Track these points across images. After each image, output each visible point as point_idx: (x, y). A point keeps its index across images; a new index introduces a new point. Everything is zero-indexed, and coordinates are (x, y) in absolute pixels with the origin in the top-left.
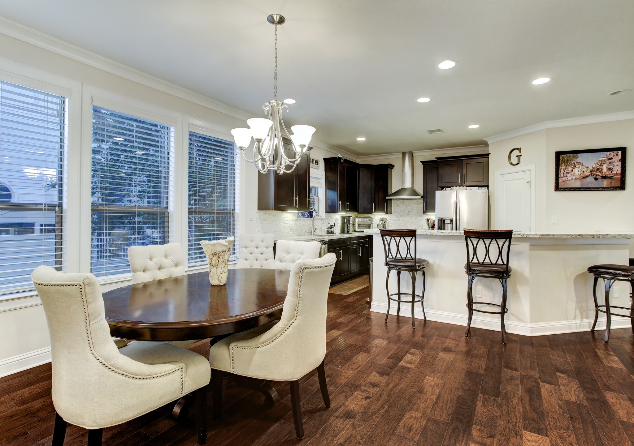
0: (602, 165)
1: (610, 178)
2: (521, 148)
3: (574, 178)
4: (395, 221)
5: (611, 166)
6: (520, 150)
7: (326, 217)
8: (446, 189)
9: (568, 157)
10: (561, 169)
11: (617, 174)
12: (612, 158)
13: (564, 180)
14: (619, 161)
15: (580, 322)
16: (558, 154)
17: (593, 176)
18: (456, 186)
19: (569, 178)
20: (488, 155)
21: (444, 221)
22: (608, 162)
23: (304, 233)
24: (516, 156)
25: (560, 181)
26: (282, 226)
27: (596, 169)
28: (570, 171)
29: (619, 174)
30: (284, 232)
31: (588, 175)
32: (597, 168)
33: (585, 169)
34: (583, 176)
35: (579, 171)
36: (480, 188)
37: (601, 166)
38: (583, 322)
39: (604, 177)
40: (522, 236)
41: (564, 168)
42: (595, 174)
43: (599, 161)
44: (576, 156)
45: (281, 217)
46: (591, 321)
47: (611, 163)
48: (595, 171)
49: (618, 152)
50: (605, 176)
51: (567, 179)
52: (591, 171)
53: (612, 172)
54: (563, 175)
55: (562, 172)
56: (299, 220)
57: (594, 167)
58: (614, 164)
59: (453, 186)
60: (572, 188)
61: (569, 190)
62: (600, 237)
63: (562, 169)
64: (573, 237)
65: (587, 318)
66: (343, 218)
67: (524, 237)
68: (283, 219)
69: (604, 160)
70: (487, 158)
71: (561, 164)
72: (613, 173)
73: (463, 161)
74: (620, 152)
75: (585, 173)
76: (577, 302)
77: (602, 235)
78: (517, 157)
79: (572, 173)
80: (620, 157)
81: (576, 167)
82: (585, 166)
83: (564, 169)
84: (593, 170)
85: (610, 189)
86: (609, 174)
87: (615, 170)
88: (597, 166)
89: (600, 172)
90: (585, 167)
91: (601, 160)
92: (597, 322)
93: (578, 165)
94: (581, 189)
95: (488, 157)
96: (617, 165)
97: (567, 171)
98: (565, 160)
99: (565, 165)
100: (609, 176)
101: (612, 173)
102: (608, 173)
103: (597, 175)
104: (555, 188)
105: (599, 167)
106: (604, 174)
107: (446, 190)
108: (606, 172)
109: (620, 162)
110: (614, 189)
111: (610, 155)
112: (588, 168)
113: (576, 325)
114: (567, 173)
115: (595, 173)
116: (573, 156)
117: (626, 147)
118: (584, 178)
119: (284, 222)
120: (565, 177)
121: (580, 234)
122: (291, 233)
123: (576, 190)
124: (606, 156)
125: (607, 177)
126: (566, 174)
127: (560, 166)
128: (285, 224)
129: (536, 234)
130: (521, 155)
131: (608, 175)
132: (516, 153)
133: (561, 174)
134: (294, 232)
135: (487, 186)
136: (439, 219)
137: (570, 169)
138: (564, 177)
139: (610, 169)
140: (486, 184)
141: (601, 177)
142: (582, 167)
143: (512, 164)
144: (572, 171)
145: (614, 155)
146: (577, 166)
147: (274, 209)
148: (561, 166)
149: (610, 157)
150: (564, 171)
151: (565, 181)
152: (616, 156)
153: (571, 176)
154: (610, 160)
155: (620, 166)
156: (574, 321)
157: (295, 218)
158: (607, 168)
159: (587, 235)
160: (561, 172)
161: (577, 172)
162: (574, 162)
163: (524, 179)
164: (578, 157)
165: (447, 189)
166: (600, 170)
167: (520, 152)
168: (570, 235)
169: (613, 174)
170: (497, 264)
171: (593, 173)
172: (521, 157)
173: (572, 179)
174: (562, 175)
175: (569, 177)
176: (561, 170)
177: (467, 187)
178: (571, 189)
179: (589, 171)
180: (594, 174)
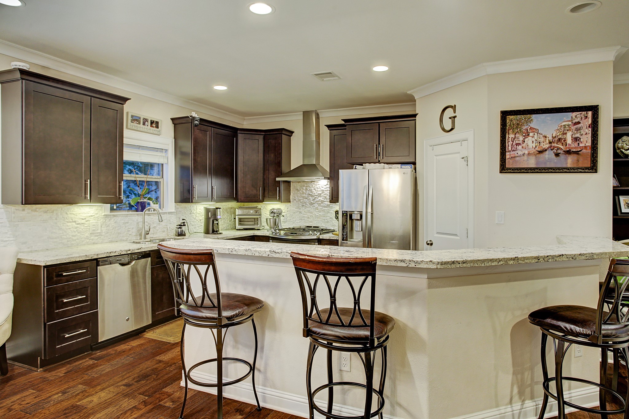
0: (566, 134)
1: (577, 153)
2: (455, 106)
3: (526, 152)
4: (294, 213)
5: (578, 135)
6: (454, 108)
7: (176, 208)
8: (356, 166)
9: (517, 120)
10: (509, 137)
11: (586, 147)
12: (579, 123)
13: (513, 156)
14: (589, 127)
15: (519, 407)
16: (505, 114)
17: (553, 151)
18: (370, 163)
19: (520, 153)
20: (415, 116)
21: (351, 216)
22: (573, 128)
23: (126, 238)
24: (450, 118)
25: (507, 157)
26: (70, 228)
27: (556, 139)
28: (521, 142)
29: (588, 148)
30: (74, 238)
31: (547, 148)
32: (559, 137)
33: (542, 139)
34: (539, 150)
35: (533, 141)
36: (403, 166)
37: (563, 134)
38: (525, 406)
39: (568, 152)
40: (408, 264)
41: (513, 136)
42: (556, 147)
43: (562, 126)
44: (530, 118)
45: (67, 214)
46: (537, 403)
47: (578, 130)
48: (556, 142)
49: (587, 113)
50: (570, 150)
51: (516, 154)
52: (550, 143)
53: (579, 143)
54: (512, 148)
55: (510, 143)
56: (114, 216)
57: (554, 135)
58: (582, 132)
59: (365, 163)
60: (523, 169)
61: (519, 171)
62: (550, 260)
63: (510, 139)
64: (501, 263)
65: (532, 398)
66: (207, 211)
67: (410, 266)
68: (73, 216)
69: (569, 125)
70: (414, 121)
71: (508, 130)
72: (581, 145)
73: (381, 124)
74: (590, 113)
75: (542, 144)
76: (514, 373)
77: (553, 257)
78: (450, 120)
79: (524, 145)
80: (590, 121)
81: (529, 135)
82: (542, 134)
83: (513, 139)
84: (553, 141)
85: (576, 171)
86: (575, 148)
87: (583, 141)
88: (559, 134)
89: (563, 143)
90: (542, 136)
91: (564, 125)
92: (548, 404)
93: (531, 132)
94: (536, 171)
95: (416, 120)
96: (586, 134)
97: (517, 142)
98: (514, 125)
99: (513, 132)
100: (574, 150)
101: (579, 145)
102: (573, 146)
103: (558, 149)
104: (500, 168)
105: (560, 136)
106: (569, 148)
107: (355, 169)
108: (571, 143)
109: (590, 129)
110: (582, 171)
111: (576, 117)
112: (546, 137)
113: (513, 415)
114: (517, 144)
115: (556, 145)
116: (525, 119)
117: (598, 105)
118: (540, 152)
119: (75, 222)
120: (514, 151)
121: (514, 256)
122: (93, 239)
123: (529, 171)
124: (570, 119)
125: (572, 151)
126: (515, 146)
127: (507, 134)
128: (78, 224)
129: (431, 261)
130: (455, 117)
131: (573, 148)
132: (449, 113)
133: (508, 146)
134: (102, 237)
135: (414, 163)
136: (344, 213)
137: (521, 138)
138: (512, 151)
139: (576, 139)
140: (413, 160)
141: (564, 151)
142: (537, 135)
143: (444, 130)
144: (524, 142)
145: (582, 118)
146: (531, 134)
147: (24, 203)
148: (509, 134)
149: (577, 121)
150: (513, 142)
151: (515, 157)
152: (585, 119)
153: (523, 149)
154: (576, 126)
155: (590, 135)
156: (510, 406)
157: (103, 214)
158: (572, 137)
159: (528, 258)
160: (508, 142)
161: (531, 143)
162: (526, 127)
163: (459, 153)
164: (532, 120)
165: (358, 167)
166: (563, 140)
167: (455, 112)
168: (496, 260)
169: (580, 147)
170: (352, 324)
171: (553, 145)
172: (456, 118)
173: (524, 154)
174: (510, 148)
175: (520, 151)
176: (508, 139)
177: (386, 165)
178: (523, 171)
179: (547, 141)
180: (554, 147)
